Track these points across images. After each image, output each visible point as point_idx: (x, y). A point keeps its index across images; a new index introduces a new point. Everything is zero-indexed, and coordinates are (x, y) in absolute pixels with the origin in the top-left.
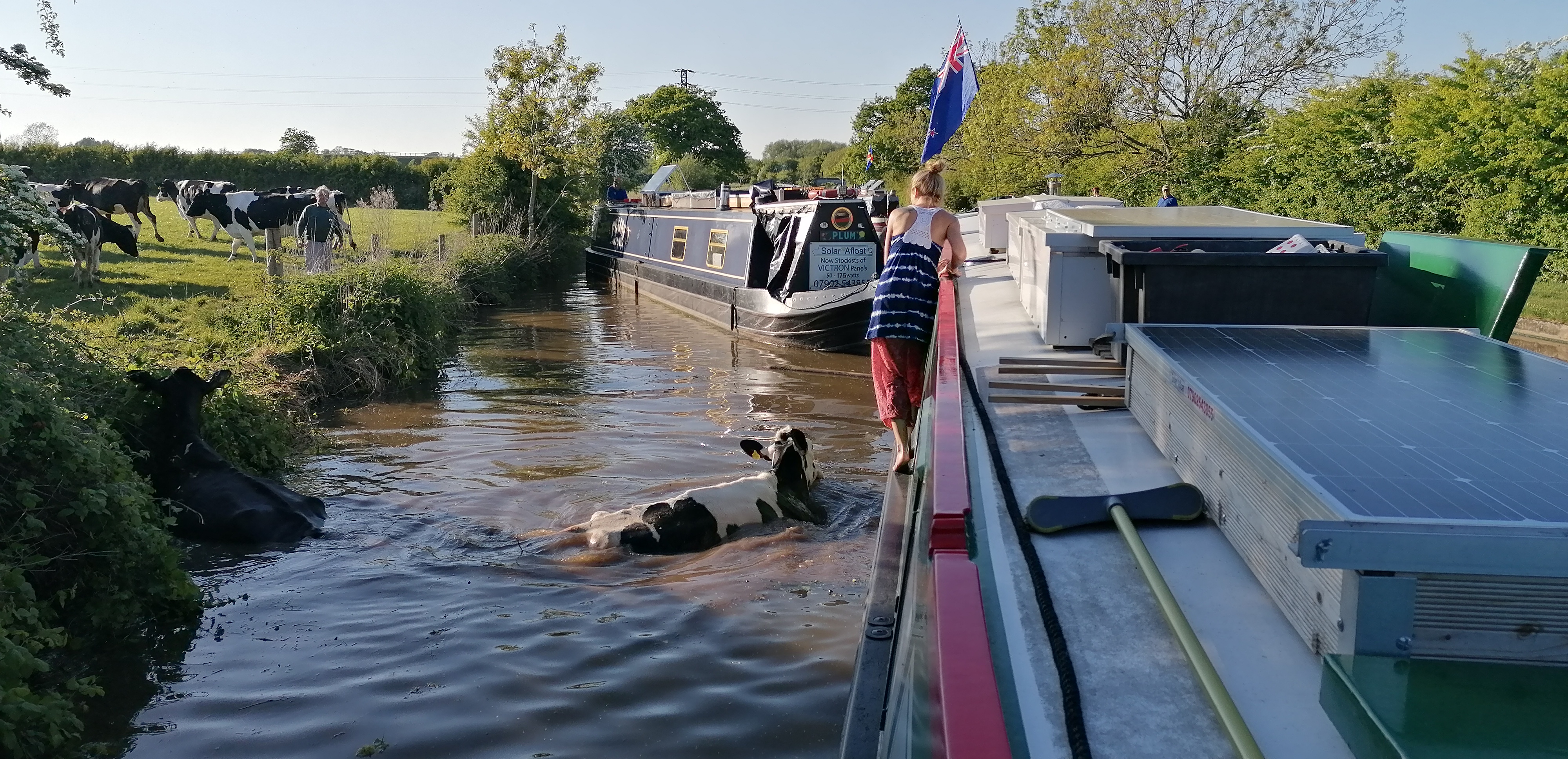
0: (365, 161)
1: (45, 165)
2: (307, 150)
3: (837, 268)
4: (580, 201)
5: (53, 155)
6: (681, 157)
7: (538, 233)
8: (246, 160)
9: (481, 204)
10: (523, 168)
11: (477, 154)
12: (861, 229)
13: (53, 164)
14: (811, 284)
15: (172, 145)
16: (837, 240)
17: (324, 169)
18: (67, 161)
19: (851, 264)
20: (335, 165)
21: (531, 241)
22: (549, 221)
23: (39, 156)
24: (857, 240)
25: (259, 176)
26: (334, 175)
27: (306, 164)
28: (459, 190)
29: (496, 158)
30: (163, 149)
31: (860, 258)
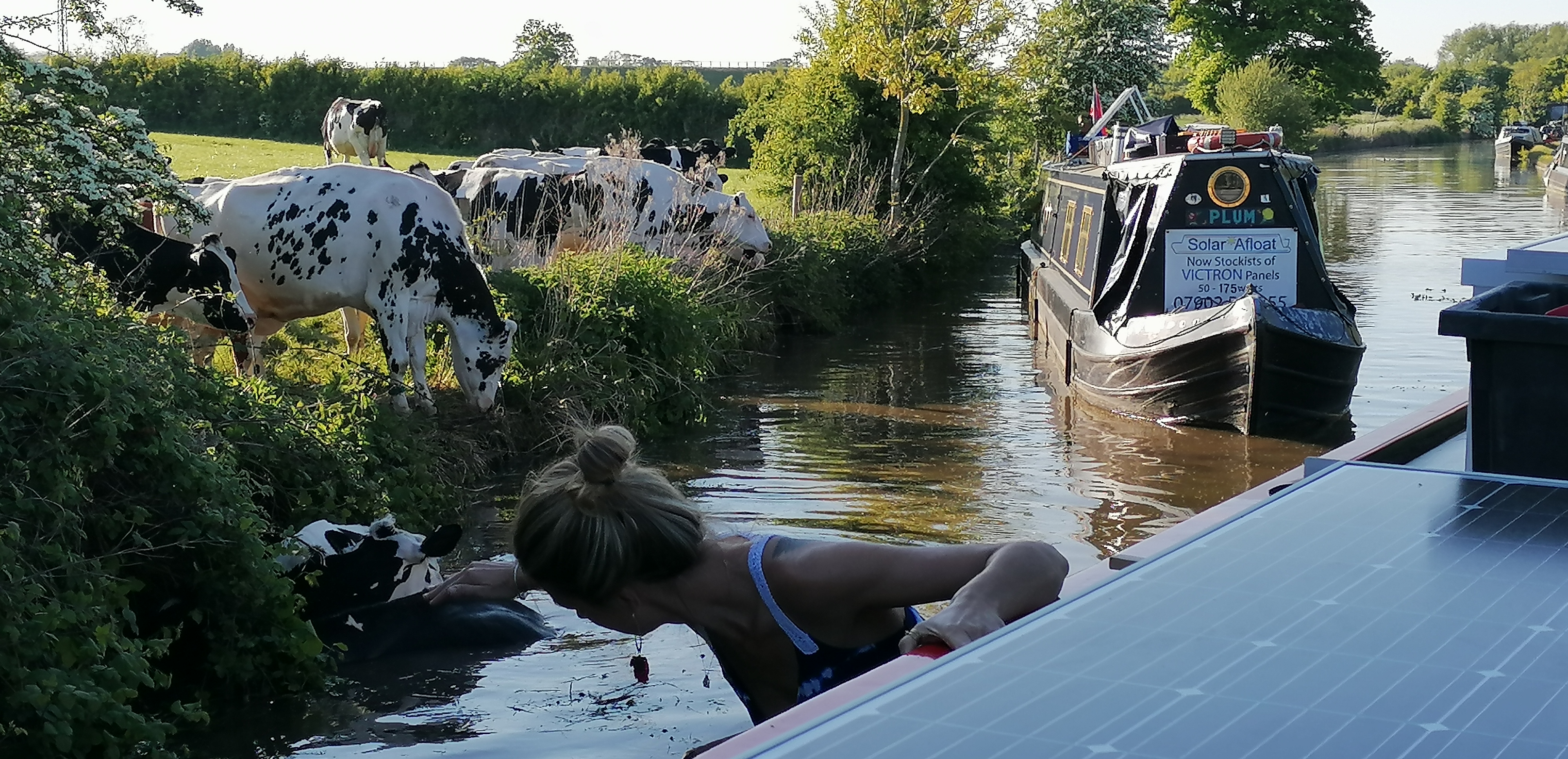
0: (648, 79)
1: (134, 88)
2: (557, 57)
3: (1219, 274)
4: (984, 153)
5: (148, 72)
6: (1244, 65)
7: (908, 209)
8: (449, 81)
9: (813, 158)
10: (886, 94)
11: (813, 70)
12: (1265, 206)
13: (146, 88)
14: (1168, 301)
15: (334, 56)
16: (1218, 225)
17: (577, 95)
18: (167, 82)
19: (1246, 268)
20: (596, 87)
21: (892, 225)
22: (927, 187)
23: (125, 75)
24: (1259, 223)
25: (470, 108)
26: (593, 106)
27: (547, 85)
28: (778, 134)
29: (842, 78)
30: (320, 62)
31: (1263, 257)
